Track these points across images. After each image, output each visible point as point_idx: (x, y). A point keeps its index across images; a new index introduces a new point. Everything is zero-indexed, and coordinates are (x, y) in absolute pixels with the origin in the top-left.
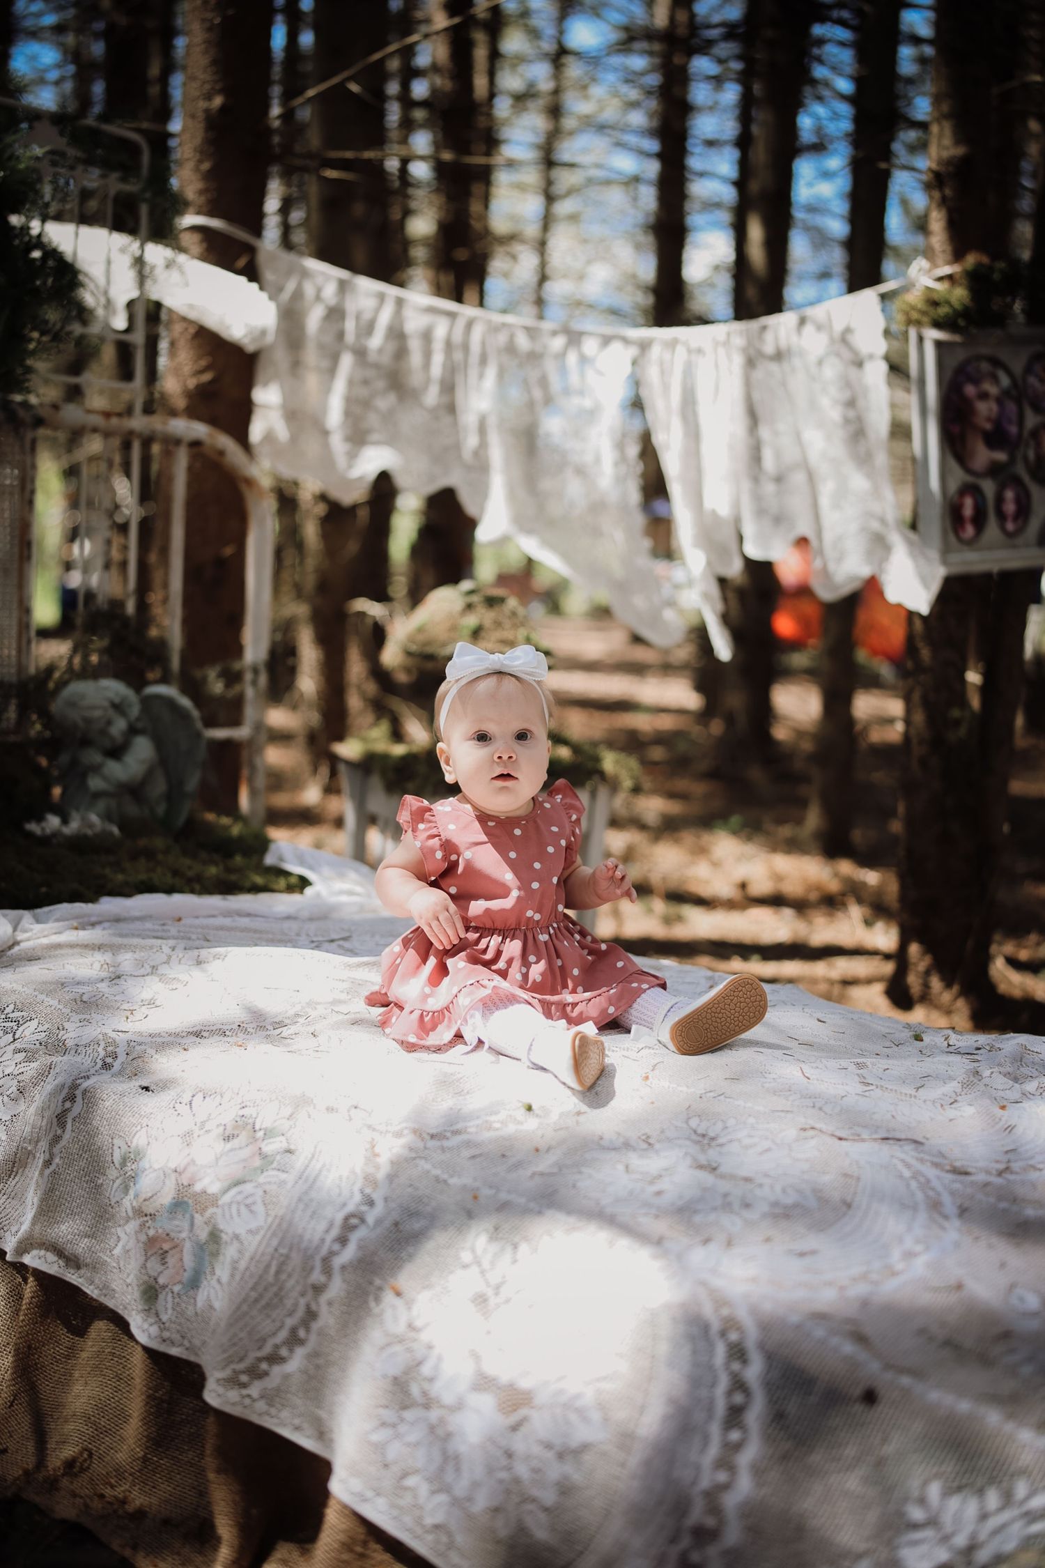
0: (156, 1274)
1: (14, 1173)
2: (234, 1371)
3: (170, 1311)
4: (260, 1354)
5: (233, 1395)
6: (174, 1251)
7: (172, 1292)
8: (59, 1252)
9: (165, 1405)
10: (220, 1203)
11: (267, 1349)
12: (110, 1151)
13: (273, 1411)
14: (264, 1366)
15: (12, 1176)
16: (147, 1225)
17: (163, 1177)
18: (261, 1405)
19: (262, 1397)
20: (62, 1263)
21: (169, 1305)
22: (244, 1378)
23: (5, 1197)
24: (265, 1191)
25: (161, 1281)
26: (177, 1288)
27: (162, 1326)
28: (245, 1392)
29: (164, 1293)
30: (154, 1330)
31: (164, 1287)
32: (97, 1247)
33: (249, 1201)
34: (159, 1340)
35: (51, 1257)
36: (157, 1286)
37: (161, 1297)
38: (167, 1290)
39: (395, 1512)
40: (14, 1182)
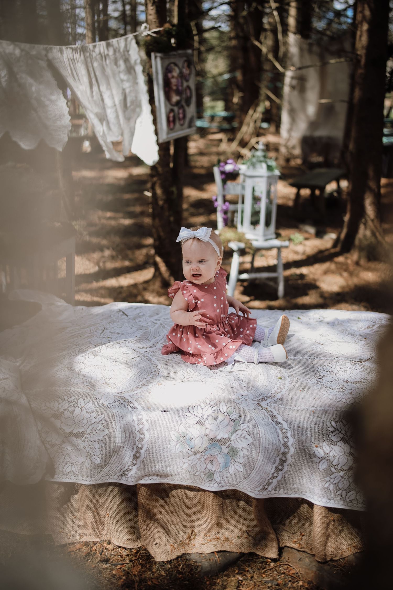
0: (211, 469)
1: (113, 456)
2: (263, 486)
3: (219, 478)
4: (268, 478)
5: (265, 493)
6: (215, 459)
7: (218, 472)
8: (157, 475)
9: (221, 505)
10: (231, 440)
11: (271, 476)
12: (170, 436)
13: (277, 492)
14: (271, 481)
15: (112, 457)
16: (203, 455)
17: (201, 439)
18: (273, 492)
19: (272, 490)
20: (159, 478)
21: (218, 476)
22: (266, 487)
23: (110, 465)
24: (247, 431)
25: (213, 470)
26: (219, 470)
27: (218, 483)
28: (267, 490)
29: (215, 473)
30: (216, 485)
31: (215, 471)
32: (174, 468)
33: (243, 436)
34: (219, 487)
35: (155, 477)
36: (213, 472)
37: (215, 475)
38: (216, 472)
39: (337, 502)
40: (114, 459)
